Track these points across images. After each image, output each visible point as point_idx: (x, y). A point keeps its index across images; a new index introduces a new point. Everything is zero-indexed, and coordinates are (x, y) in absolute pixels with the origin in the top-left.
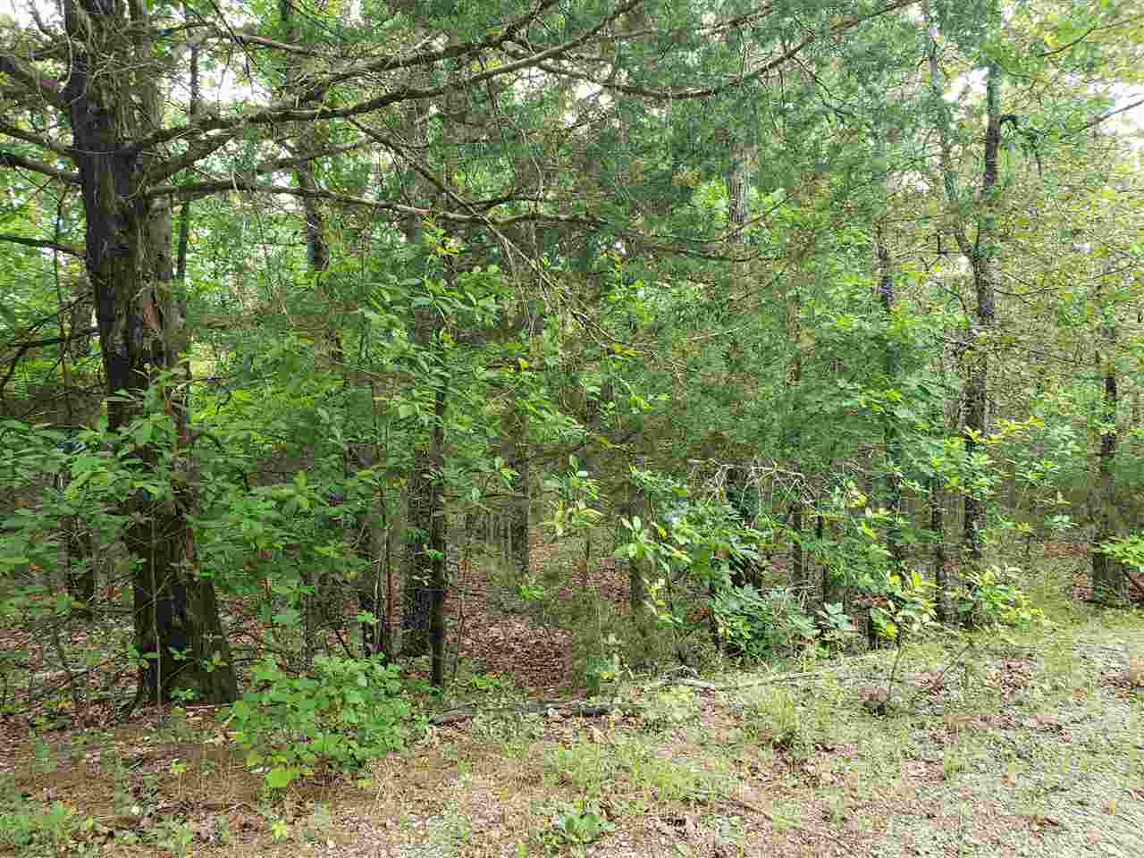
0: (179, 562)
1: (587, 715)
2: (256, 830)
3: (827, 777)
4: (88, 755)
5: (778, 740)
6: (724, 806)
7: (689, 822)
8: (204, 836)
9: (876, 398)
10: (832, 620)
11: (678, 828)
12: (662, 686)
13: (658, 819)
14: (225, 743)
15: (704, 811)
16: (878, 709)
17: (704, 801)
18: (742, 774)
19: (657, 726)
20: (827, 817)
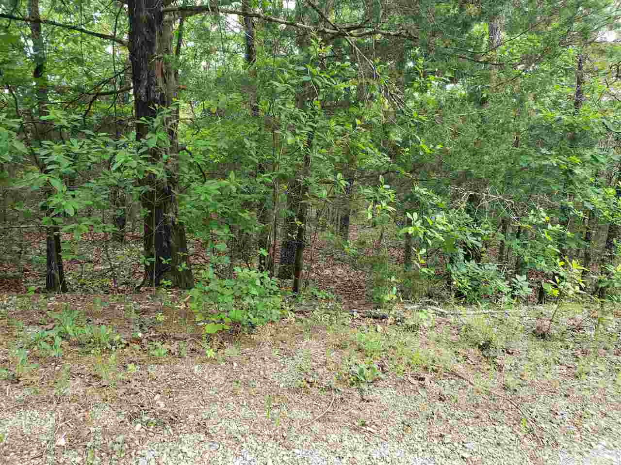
0: (168, 213)
1: (375, 318)
2: (198, 353)
3: (508, 367)
4: (118, 306)
5: (481, 344)
6: (447, 374)
7: (427, 379)
8: (172, 351)
9: (563, 161)
10: (520, 284)
11: (420, 382)
12: (417, 308)
13: (410, 376)
14: (185, 308)
15: (436, 375)
16: (541, 335)
17: (436, 370)
18: (459, 359)
19: (413, 328)
20: (505, 388)
